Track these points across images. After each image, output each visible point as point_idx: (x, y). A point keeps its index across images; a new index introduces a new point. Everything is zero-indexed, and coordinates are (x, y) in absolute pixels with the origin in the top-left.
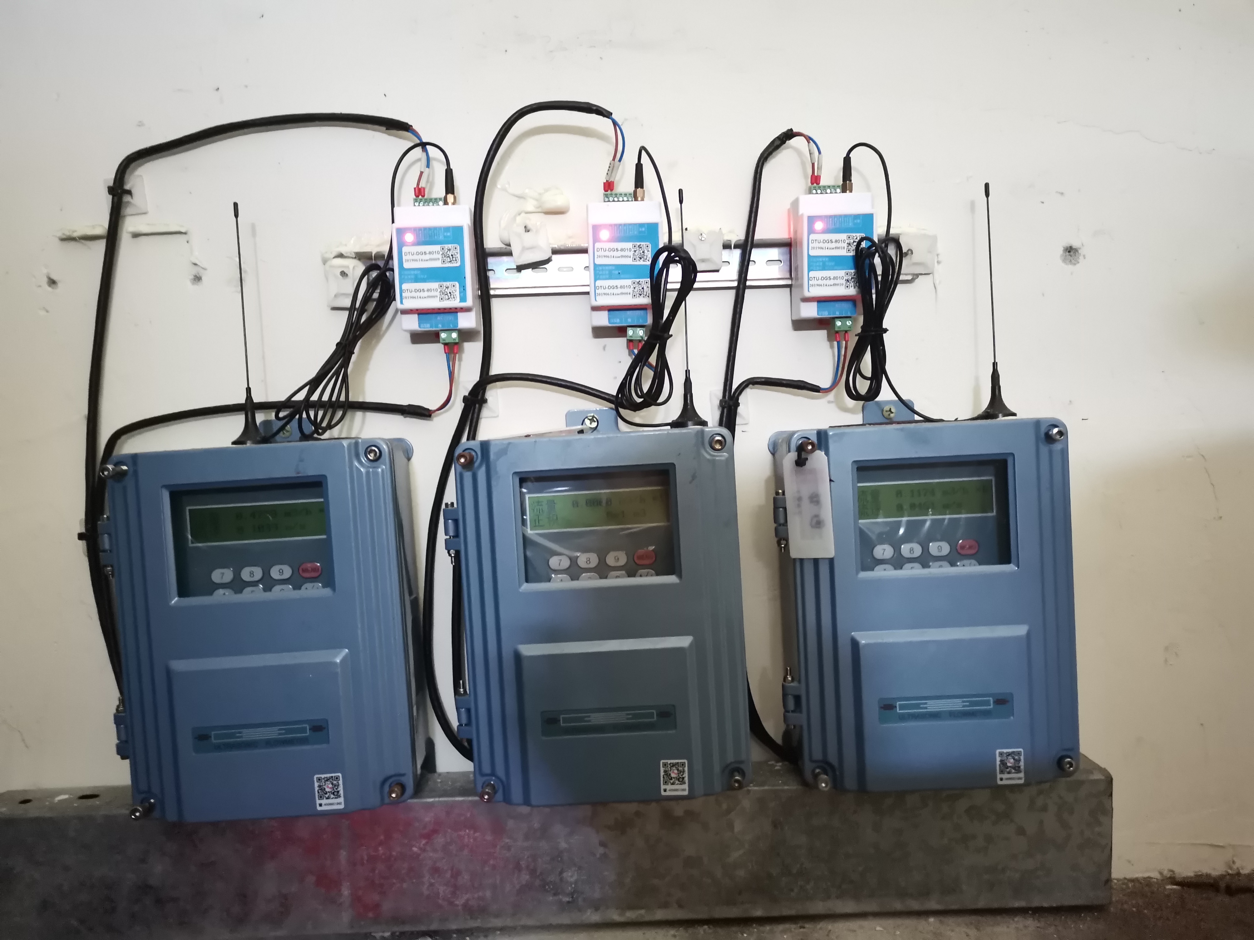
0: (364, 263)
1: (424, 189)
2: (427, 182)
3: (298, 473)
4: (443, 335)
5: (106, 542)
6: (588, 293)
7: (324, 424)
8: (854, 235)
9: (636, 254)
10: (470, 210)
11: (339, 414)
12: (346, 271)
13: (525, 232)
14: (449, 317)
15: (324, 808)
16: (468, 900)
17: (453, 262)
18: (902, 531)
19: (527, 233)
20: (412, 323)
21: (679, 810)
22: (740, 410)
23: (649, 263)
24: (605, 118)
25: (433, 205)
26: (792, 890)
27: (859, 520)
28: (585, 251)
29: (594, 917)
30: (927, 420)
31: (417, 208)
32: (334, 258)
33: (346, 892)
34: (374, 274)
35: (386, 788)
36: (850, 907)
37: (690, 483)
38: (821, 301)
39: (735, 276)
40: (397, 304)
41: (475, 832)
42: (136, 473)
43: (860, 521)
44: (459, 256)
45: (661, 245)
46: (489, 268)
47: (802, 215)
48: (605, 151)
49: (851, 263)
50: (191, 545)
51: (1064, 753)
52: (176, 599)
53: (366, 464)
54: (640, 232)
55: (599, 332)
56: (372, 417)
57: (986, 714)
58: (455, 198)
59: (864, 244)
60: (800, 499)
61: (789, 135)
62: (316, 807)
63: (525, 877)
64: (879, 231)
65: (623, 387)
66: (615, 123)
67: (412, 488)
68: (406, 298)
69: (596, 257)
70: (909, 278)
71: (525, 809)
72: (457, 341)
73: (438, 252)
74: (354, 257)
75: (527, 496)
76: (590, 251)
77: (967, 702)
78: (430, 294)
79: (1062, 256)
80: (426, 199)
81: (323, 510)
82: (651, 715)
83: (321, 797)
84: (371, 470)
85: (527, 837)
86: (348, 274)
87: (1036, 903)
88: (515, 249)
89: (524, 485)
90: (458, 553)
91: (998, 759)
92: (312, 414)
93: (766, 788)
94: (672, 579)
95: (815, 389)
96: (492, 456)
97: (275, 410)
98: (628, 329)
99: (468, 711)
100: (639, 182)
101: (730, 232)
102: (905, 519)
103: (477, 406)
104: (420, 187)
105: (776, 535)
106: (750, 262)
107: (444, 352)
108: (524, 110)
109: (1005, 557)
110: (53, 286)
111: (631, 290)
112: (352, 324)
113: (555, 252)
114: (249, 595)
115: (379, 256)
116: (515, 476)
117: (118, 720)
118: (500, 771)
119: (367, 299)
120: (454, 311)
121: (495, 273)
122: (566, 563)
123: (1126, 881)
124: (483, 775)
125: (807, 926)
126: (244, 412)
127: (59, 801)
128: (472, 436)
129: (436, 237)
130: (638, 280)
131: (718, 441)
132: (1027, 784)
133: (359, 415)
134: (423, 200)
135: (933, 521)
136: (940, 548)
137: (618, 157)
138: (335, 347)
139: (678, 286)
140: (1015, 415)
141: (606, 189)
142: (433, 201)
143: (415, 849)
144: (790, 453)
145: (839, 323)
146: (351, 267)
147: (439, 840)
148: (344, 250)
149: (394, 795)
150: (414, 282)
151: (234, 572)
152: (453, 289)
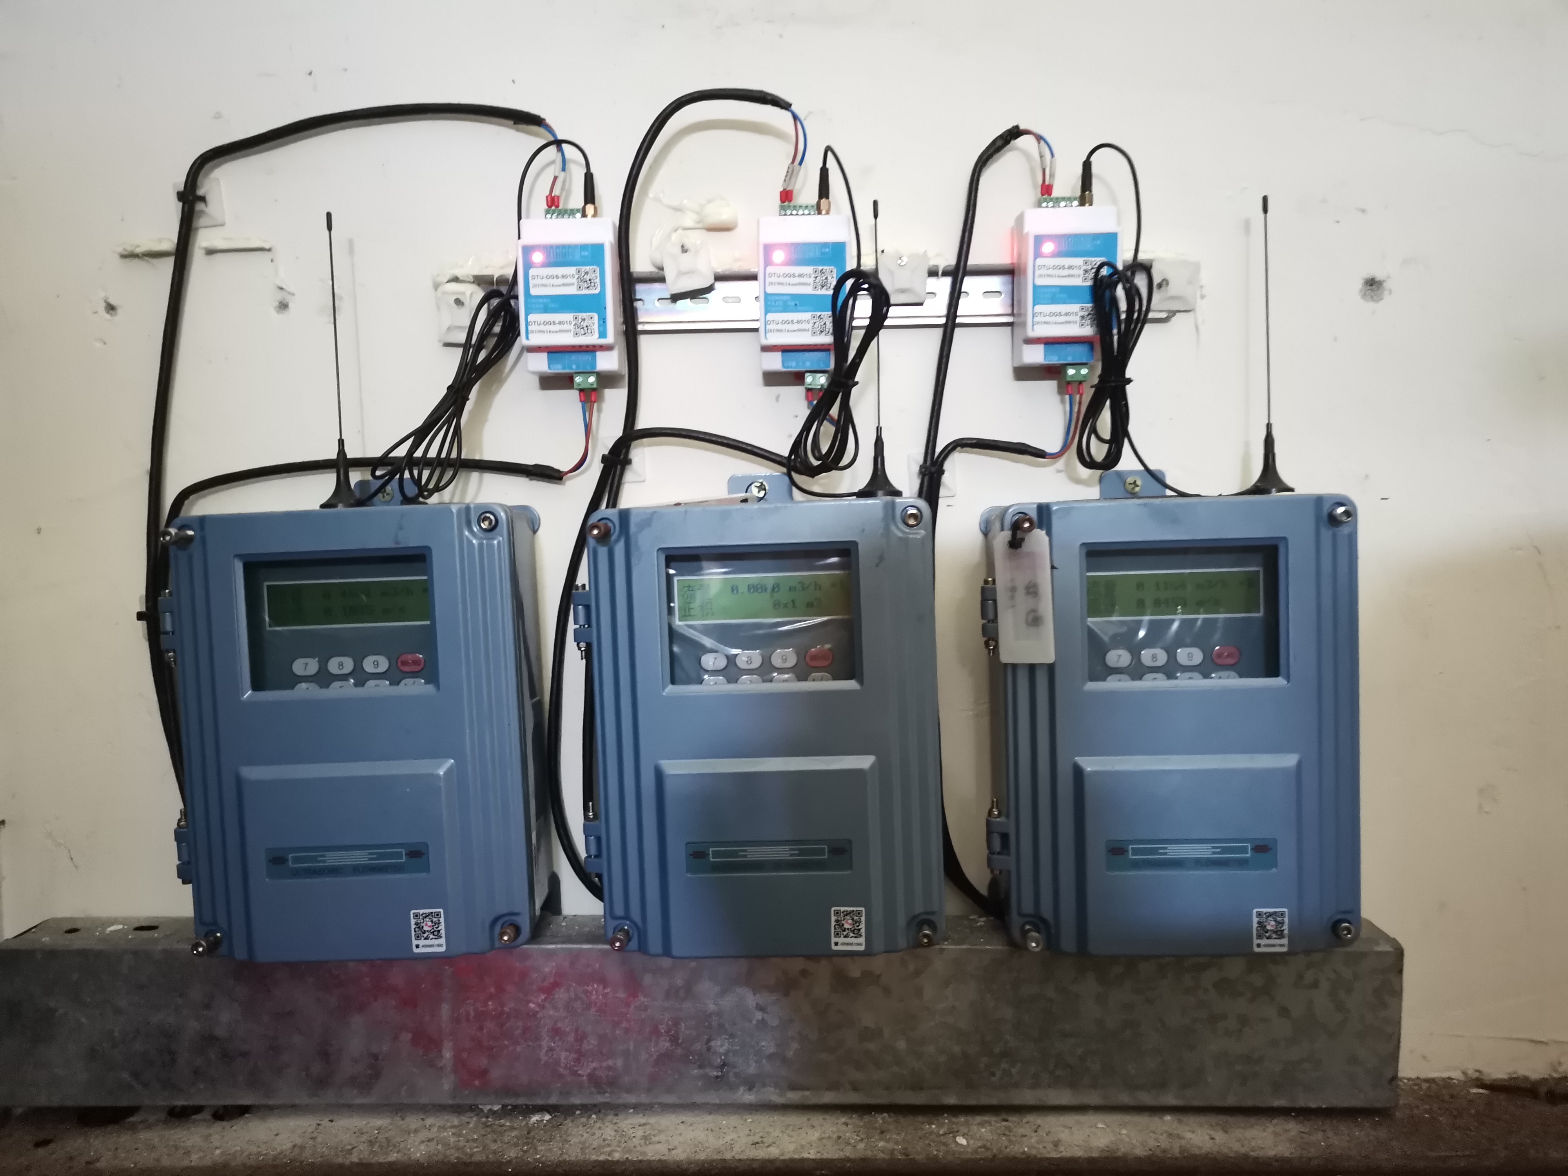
0: (484, 289)
1: (558, 197)
2: (563, 189)
3: (397, 543)
4: (578, 379)
5: (167, 623)
6: (756, 330)
7: (431, 486)
8: (1093, 259)
9: (817, 281)
10: (614, 225)
11: (449, 474)
12: (462, 298)
13: (682, 252)
14: (586, 357)
15: (421, 950)
16: (595, 1069)
17: (591, 288)
18: (1142, 634)
19: (684, 254)
20: (540, 363)
21: (854, 970)
22: (946, 478)
23: (831, 292)
24: (783, 110)
25: (569, 217)
26: (993, 1074)
27: (1089, 617)
28: (754, 277)
29: (749, 1097)
30: (1182, 494)
31: (549, 221)
32: (447, 282)
33: (447, 1054)
34: (495, 302)
35: (497, 929)
36: (1064, 1097)
37: (877, 566)
38: (1049, 342)
39: (944, 312)
40: (523, 340)
41: (605, 988)
42: (203, 540)
43: (1089, 619)
44: (598, 280)
45: (848, 269)
46: (638, 297)
47: (1027, 234)
48: (783, 153)
49: (1088, 296)
50: (268, 628)
51: (1340, 916)
52: (250, 692)
53: (478, 534)
54: (823, 254)
55: (772, 379)
56: (491, 479)
57: (1242, 864)
58: (596, 209)
59: (1105, 271)
60: (1013, 589)
61: (1015, 133)
62: (412, 949)
63: (665, 1044)
64: (1124, 256)
65: (798, 445)
66: (795, 117)
67: (538, 566)
68: (533, 332)
69: (767, 284)
70: (1164, 315)
71: (666, 962)
72: (595, 386)
73: (573, 276)
74: (472, 281)
75: (676, 579)
76: (761, 277)
77: (1217, 848)
78: (562, 327)
79: (1361, 291)
80: (560, 210)
81: (427, 589)
82: (821, 852)
83: (418, 937)
84: (485, 541)
85: (668, 995)
86: (464, 302)
87: (1302, 1103)
88: (669, 274)
89: (673, 564)
90: (589, 646)
91: (1255, 920)
92: (416, 473)
93: (964, 947)
94: (851, 685)
95: (1039, 454)
96: (633, 529)
97: (371, 468)
98: (807, 375)
99: (598, 839)
100: (824, 190)
101: (938, 255)
102: (1147, 618)
103: (619, 467)
104: (553, 195)
105: (984, 635)
106: (962, 294)
107: (579, 400)
108: (683, 99)
109: (1272, 668)
110: (111, 312)
111: (810, 326)
112: (467, 365)
113: (719, 278)
114: (336, 690)
115: (502, 280)
116: (660, 552)
117: (179, 836)
118: (636, 915)
119: (485, 334)
120: (591, 350)
121: (644, 304)
122: (722, 663)
123: (1419, 1082)
124: (614, 918)
125: (1010, 1119)
126: (335, 470)
127: (111, 931)
128: (613, 502)
129: (570, 257)
130: (819, 314)
131: (912, 515)
132: (1291, 953)
133: (475, 475)
134: (557, 211)
135: (1183, 622)
136: (1190, 656)
137: (798, 159)
138: (446, 391)
139: (866, 322)
140: (1292, 490)
141: (784, 199)
142: (569, 212)
143: (532, 1005)
144: (1003, 532)
145: (1071, 372)
146: (468, 294)
147: (561, 995)
148: (459, 273)
149: (506, 938)
150: (543, 313)
151: (319, 662)
152: (590, 322)
